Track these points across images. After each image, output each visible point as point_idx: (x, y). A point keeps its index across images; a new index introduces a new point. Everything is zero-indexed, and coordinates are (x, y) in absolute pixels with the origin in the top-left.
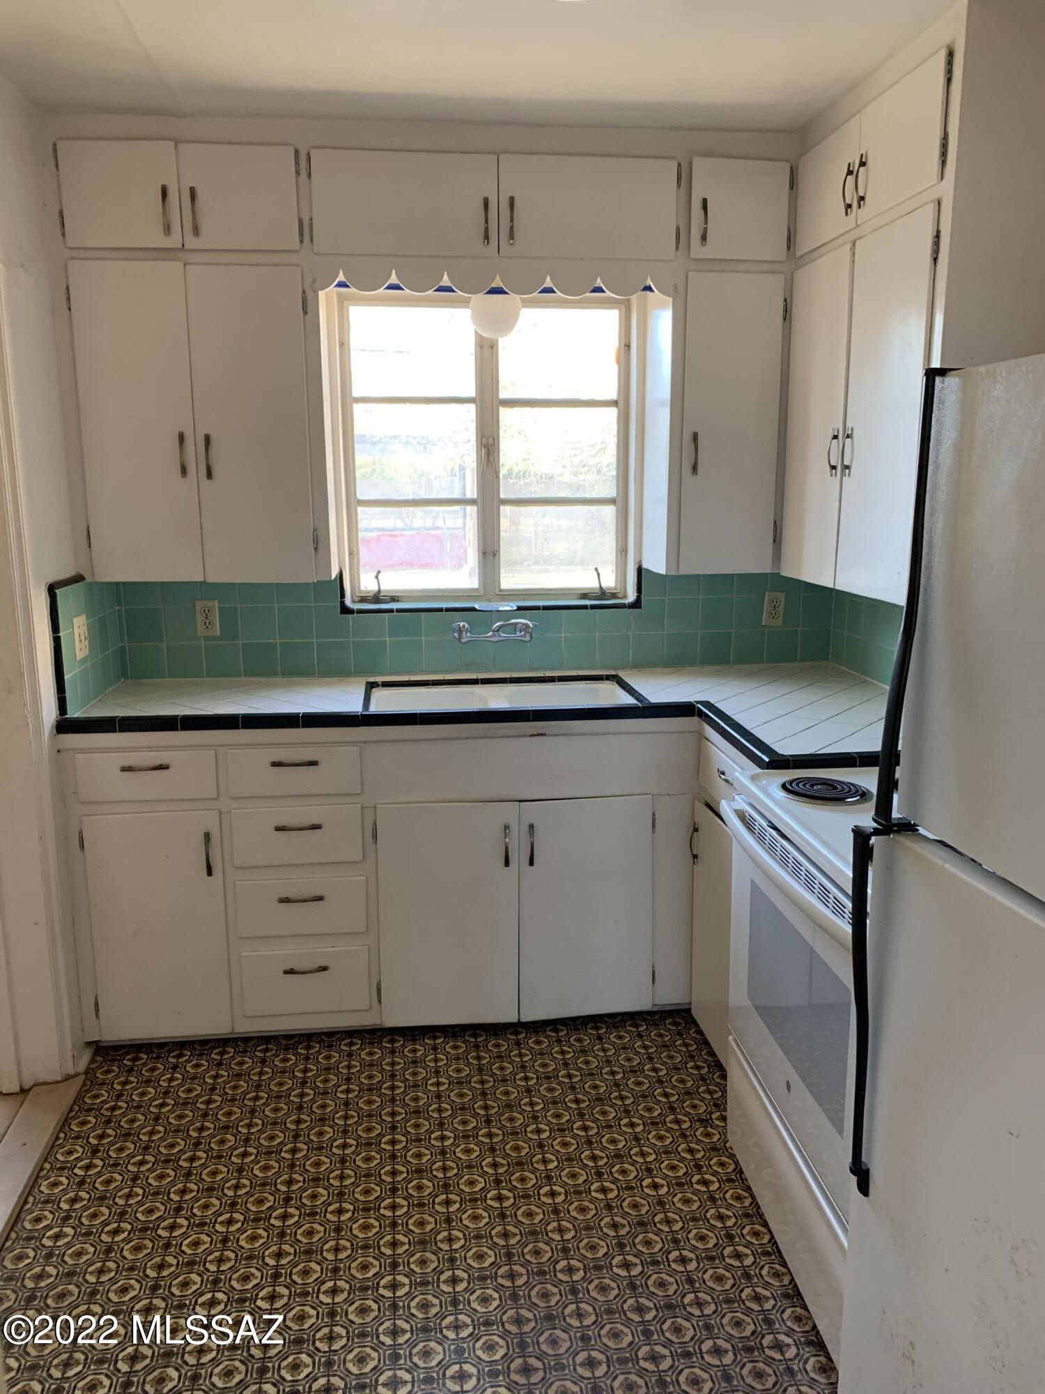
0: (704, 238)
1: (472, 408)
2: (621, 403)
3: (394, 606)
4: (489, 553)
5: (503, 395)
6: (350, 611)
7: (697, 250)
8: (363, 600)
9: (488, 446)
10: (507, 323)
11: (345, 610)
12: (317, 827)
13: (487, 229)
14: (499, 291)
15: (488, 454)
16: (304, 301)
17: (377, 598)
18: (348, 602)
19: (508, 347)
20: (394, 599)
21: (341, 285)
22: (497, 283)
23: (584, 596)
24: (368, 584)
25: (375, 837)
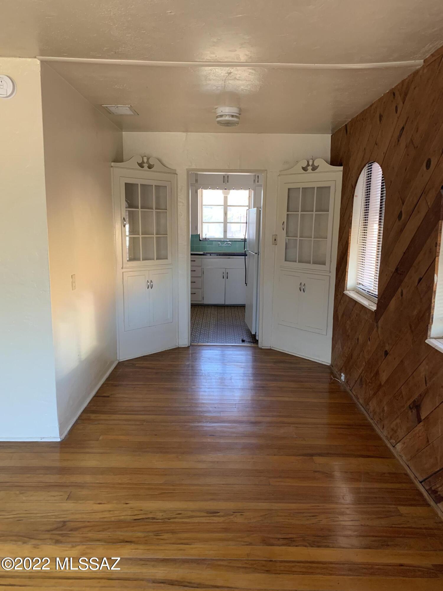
0: (258, 182)
1: (223, 207)
2: (249, 206)
3: (208, 240)
4: (225, 232)
5: (228, 205)
6: (201, 241)
7: (257, 183)
8: (203, 239)
9: (226, 214)
10: (228, 193)
11: (200, 240)
12: (195, 271)
13: (224, 180)
14: (226, 189)
15: (225, 215)
16: (196, 191)
17: (206, 239)
18: (201, 239)
19: (229, 196)
20: (208, 239)
21: (202, 188)
22: (226, 188)
23: (242, 239)
24: (204, 237)
25: (203, 273)
